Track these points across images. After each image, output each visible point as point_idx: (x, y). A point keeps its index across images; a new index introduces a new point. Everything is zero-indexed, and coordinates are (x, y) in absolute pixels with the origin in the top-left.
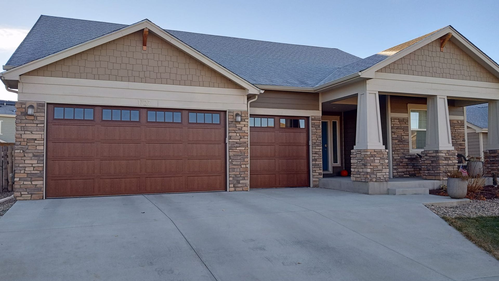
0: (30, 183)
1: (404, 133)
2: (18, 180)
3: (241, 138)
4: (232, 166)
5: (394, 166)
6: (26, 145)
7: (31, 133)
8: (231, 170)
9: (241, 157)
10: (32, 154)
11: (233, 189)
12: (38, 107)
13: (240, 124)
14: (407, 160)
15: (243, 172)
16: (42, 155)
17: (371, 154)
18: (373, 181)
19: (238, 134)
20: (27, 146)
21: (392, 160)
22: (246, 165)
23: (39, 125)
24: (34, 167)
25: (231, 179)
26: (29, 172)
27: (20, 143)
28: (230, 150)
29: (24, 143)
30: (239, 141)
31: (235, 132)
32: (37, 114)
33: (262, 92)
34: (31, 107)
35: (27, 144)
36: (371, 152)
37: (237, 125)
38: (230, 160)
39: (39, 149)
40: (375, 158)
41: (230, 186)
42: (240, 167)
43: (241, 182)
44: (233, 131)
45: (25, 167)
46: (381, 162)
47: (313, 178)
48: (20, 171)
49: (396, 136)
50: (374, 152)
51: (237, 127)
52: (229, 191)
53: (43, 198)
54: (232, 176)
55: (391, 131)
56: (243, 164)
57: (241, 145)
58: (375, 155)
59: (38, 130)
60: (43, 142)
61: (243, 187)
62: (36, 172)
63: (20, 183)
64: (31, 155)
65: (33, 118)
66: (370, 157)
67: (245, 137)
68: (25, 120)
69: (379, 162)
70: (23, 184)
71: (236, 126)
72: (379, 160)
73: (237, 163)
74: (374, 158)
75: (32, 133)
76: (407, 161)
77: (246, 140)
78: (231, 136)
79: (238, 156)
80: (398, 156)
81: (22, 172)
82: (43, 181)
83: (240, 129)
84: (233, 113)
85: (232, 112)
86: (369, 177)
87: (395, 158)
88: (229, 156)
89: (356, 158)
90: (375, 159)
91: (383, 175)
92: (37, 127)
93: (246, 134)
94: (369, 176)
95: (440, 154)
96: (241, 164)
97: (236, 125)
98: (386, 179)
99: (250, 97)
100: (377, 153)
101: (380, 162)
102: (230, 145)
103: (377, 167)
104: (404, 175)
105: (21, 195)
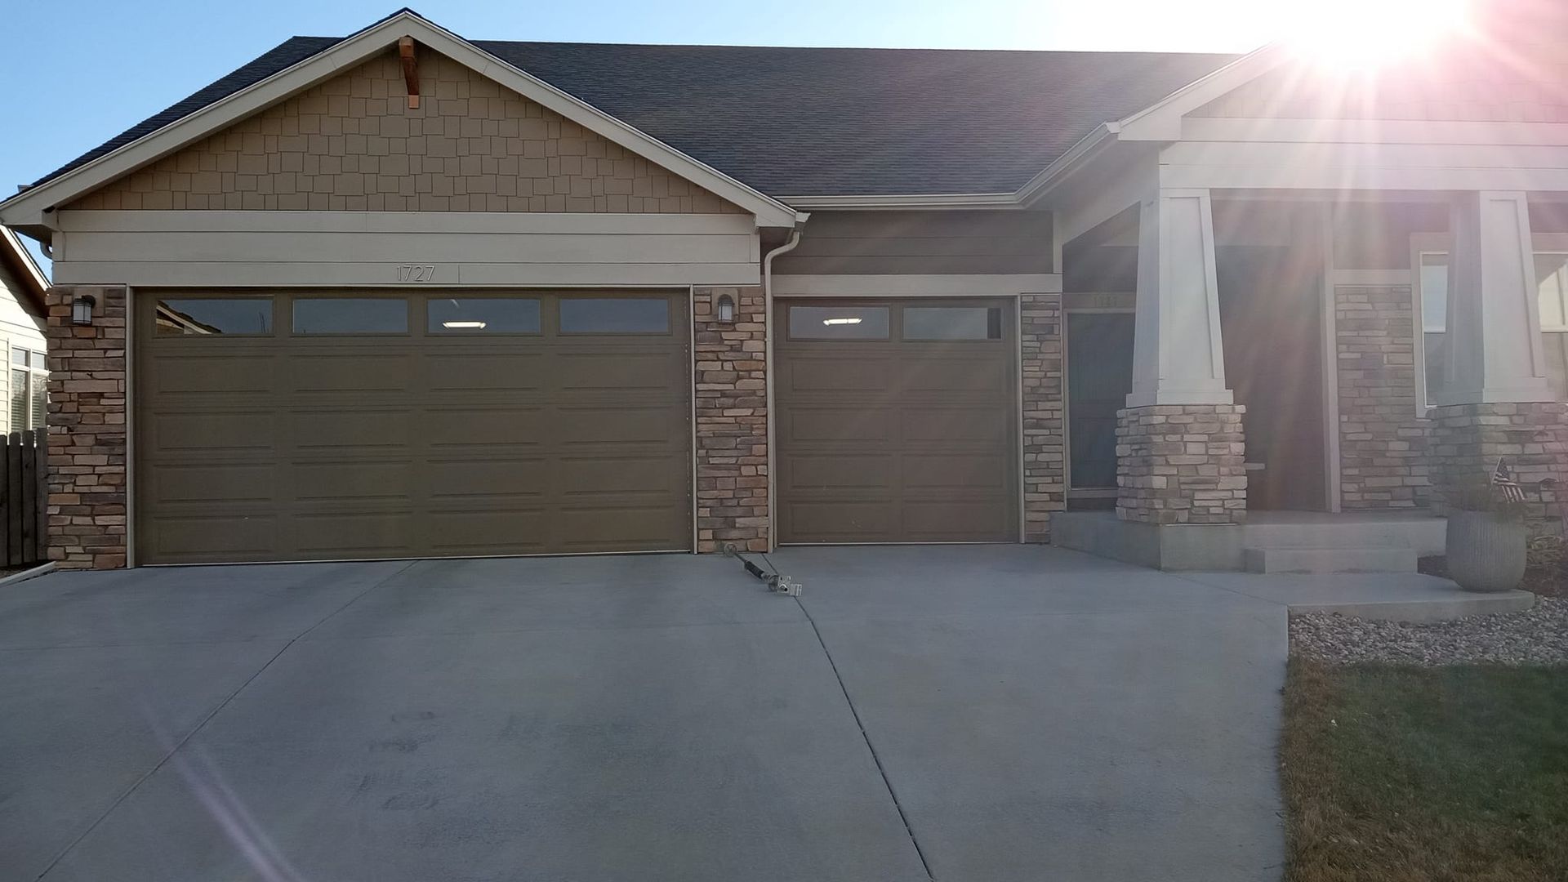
0: (88, 520)
1: (1393, 344)
2: (57, 513)
3: (739, 378)
4: (708, 471)
5: (1346, 468)
6: (75, 410)
7: (89, 377)
8: (703, 484)
9: (738, 439)
10: (93, 436)
11: (712, 545)
12: (107, 300)
13: (735, 330)
14: (1405, 446)
15: (745, 489)
16: (121, 441)
17: (1169, 421)
18: (1177, 522)
19: (728, 366)
20: (80, 415)
21: (1340, 446)
22: (756, 466)
23: (110, 354)
24: (99, 475)
25: (705, 512)
26: (85, 490)
27: (60, 405)
28: (699, 417)
29: (69, 407)
30: (731, 387)
31: (719, 359)
32: (105, 322)
33: (803, 218)
34: (88, 301)
35: (78, 409)
36: (1168, 416)
37: (724, 335)
38: (702, 452)
39: (110, 423)
40: (1187, 437)
41: (701, 538)
42: (736, 473)
43: (740, 522)
44: (710, 356)
45: (74, 477)
46: (1211, 452)
47: (1025, 511)
48: (60, 487)
49: (1358, 356)
50: (1185, 417)
51: (726, 342)
52: (698, 553)
53: (126, 566)
54: (709, 503)
55: (1337, 336)
56: (745, 463)
57: (737, 399)
58: (1186, 428)
59: (109, 368)
60: (122, 402)
61: (749, 541)
62: (105, 489)
63: (63, 520)
64: (90, 440)
65: (92, 333)
66: (1164, 435)
67: (754, 374)
68: (71, 341)
69: (1204, 452)
70: (71, 523)
71: (721, 338)
72: (1204, 445)
73: (725, 461)
74: (1183, 437)
75: (91, 375)
76: (1407, 448)
77: (757, 384)
78: (703, 372)
79: (728, 436)
80: (1366, 431)
81: (68, 488)
82: (125, 514)
83: (737, 348)
84: (710, 295)
85: (708, 292)
86: (1162, 507)
87: (1350, 437)
88: (697, 437)
89: (1129, 438)
90: (1185, 440)
91: (1223, 500)
92: (105, 360)
93: (754, 365)
94: (1161, 501)
95: (1483, 420)
96: (741, 465)
97: (723, 333)
98: (1235, 513)
99: (770, 239)
100: (1195, 419)
101: (1207, 451)
102: (700, 402)
103: (1197, 470)
104: (1392, 500)
105: (67, 555)
